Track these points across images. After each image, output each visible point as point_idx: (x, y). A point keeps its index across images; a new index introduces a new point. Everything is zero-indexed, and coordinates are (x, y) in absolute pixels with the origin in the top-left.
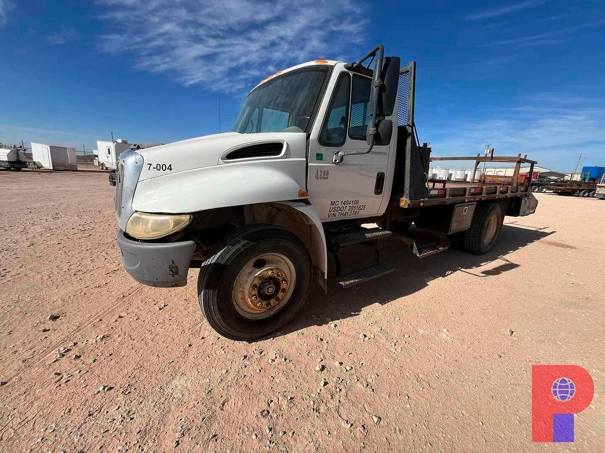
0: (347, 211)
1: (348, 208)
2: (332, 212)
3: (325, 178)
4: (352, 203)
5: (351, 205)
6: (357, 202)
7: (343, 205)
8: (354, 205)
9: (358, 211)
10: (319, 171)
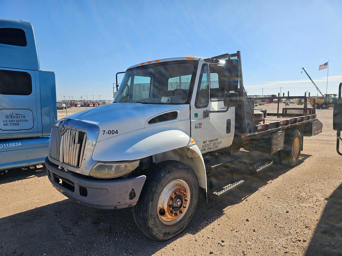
0: (212, 146)
1: (212, 144)
2: (204, 148)
3: (200, 128)
4: (214, 140)
5: (214, 142)
6: (217, 140)
7: (210, 143)
8: (215, 142)
9: (217, 145)
10: (197, 124)
